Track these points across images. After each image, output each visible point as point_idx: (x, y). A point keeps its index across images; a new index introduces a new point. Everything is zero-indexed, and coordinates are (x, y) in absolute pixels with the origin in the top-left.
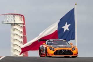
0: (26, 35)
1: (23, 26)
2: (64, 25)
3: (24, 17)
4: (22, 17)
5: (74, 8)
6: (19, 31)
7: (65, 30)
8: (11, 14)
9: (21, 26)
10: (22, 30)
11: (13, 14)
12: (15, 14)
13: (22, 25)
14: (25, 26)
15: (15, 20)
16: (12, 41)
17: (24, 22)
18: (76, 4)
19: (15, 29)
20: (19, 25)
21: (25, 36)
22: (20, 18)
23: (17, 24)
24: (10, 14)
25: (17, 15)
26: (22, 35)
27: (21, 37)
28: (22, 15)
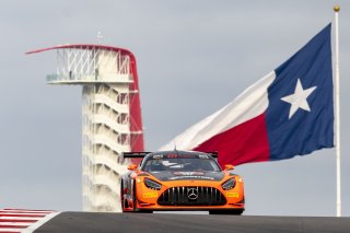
0: (144, 128)
1: (132, 95)
2: (291, 91)
3: (132, 58)
4: (128, 57)
5: (330, 25)
6: (115, 112)
7: (292, 111)
8: (84, 47)
9: (123, 95)
10: (125, 108)
11: (90, 47)
12: (97, 48)
13: (126, 91)
14: (138, 94)
15: (97, 71)
16: (86, 151)
17: (135, 77)
18: (337, 10)
19: (99, 105)
20: (116, 89)
21: (139, 132)
22: (119, 62)
23: (107, 86)
24: (78, 47)
25: (109, 49)
26: (125, 129)
27: (124, 136)
28: (124, 52)
